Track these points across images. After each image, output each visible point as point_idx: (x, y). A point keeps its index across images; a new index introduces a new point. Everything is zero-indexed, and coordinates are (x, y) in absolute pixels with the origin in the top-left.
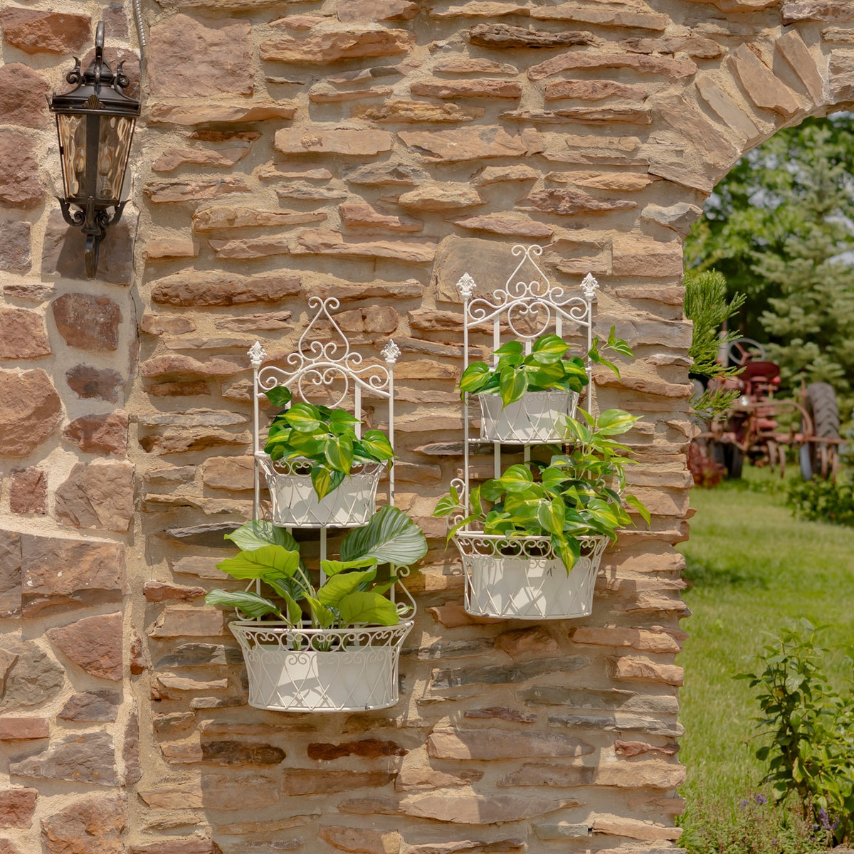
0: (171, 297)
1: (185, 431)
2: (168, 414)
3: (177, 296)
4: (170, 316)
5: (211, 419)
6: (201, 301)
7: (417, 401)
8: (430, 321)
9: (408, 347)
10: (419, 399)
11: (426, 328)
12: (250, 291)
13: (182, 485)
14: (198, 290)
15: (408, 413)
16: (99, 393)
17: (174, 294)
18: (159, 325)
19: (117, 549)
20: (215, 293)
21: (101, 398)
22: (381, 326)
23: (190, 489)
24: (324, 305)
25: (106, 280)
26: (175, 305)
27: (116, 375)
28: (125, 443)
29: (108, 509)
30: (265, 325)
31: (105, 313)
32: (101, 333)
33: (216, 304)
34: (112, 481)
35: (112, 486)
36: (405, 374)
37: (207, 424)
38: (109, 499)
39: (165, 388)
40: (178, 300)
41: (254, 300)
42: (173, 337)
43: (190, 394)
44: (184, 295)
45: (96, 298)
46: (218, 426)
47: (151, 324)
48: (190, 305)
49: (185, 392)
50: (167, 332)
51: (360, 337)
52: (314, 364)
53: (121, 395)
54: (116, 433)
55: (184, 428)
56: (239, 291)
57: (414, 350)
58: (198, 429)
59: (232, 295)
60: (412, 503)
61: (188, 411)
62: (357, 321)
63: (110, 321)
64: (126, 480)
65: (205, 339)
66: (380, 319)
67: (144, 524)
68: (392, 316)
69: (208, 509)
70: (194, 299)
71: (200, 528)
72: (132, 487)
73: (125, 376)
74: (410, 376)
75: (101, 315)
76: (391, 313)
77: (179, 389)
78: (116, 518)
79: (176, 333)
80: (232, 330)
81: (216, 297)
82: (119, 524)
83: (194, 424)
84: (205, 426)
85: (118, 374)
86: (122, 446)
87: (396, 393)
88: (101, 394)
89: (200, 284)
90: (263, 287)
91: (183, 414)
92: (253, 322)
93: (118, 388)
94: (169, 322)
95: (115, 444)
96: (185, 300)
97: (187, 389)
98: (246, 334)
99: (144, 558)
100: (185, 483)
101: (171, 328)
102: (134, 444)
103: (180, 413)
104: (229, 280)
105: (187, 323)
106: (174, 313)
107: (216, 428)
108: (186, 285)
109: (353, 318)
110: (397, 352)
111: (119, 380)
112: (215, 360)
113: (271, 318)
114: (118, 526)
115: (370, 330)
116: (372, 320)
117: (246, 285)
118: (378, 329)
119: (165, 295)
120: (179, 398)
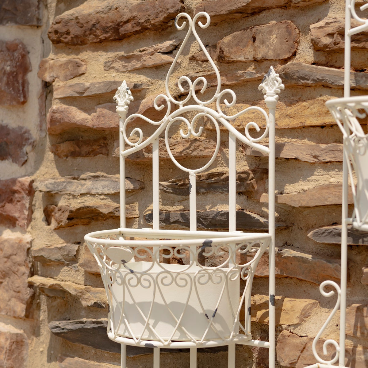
0: (62, 34)
1: (75, 200)
2: (63, 180)
3: (68, 33)
4: (63, 58)
5: (100, 186)
6: (92, 36)
7: (312, 160)
8: (331, 35)
9: (303, 78)
10: (315, 157)
11: (326, 46)
12: (134, 18)
13: (65, 268)
14: (88, 22)
15: (304, 179)
16: (10, 155)
17: (64, 30)
18: (53, 71)
19: (7, 339)
20: (104, 24)
21: (11, 160)
22: (274, 50)
23: (72, 273)
24: (192, 23)
25: (16, 23)
26: (67, 43)
27: (25, 132)
28: (26, 213)
29: (7, 291)
30: (150, 61)
31: (11, 60)
32: (8, 84)
33: (106, 39)
34: (8, 257)
35: (9, 264)
36: (302, 120)
37: (93, 192)
38: (7, 279)
39: (65, 147)
40: (69, 37)
41: (138, 28)
42: (61, 84)
43: (88, 154)
44: (75, 30)
45: (7, 44)
46: (105, 195)
47: (46, 69)
48: (83, 43)
49: (83, 152)
50: (58, 77)
51: (251, 69)
52: (182, 109)
53: (32, 156)
54: (19, 201)
55: (74, 196)
56: (125, 19)
57: (310, 82)
58: (86, 198)
59: (118, 25)
60: (305, 315)
61: (83, 176)
62: (245, 46)
63: (15, 69)
64: (20, 258)
65: (87, 84)
66: (274, 40)
67: (49, 311)
68: (290, 34)
69: (85, 299)
70: (85, 35)
71: (77, 323)
72: (27, 267)
73: (35, 134)
74: (308, 123)
75: (9, 63)
76: (289, 30)
77: (77, 149)
78: (13, 302)
79: (67, 78)
80: (118, 71)
81: (105, 30)
82: (16, 309)
83: (83, 192)
84: (92, 195)
85: (27, 132)
86: (23, 216)
87: (279, 148)
88: (11, 156)
89: (89, 15)
90: (147, 10)
91: (77, 179)
92: (138, 58)
93: (27, 148)
94: (61, 65)
95: (16, 215)
96: (77, 37)
97: (85, 149)
98: (131, 75)
99: (46, 352)
100: (68, 265)
101: (62, 74)
102: (39, 214)
103: (74, 179)
104: (115, 6)
105: (78, 65)
106: (68, 54)
107: (102, 197)
108: (77, 18)
109: (241, 41)
110: (279, 85)
111: (27, 139)
112: (98, 110)
113: (156, 50)
114: (14, 312)
115: (259, 57)
116: (263, 42)
117: (131, 11)
118: (271, 55)
119: (56, 32)
120: (79, 160)
